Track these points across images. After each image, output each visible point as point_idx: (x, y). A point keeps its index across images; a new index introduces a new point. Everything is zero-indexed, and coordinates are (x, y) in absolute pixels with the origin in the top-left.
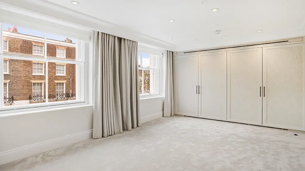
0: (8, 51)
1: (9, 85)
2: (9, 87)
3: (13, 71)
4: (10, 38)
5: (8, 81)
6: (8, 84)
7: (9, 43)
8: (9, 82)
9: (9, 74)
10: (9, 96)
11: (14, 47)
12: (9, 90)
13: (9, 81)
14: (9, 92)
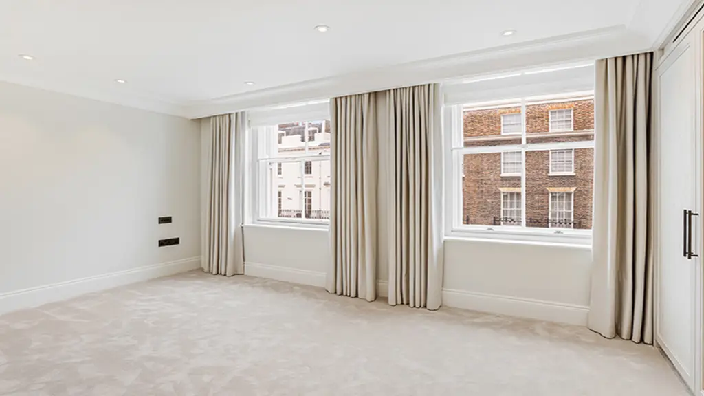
0: (572, 130)
1: (575, 196)
2: (574, 200)
3: (581, 168)
4: (576, 103)
5: (573, 189)
6: (573, 195)
7: (574, 113)
8: (576, 190)
9: (574, 174)
10: (574, 218)
11: (584, 120)
12: (574, 207)
13: (575, 188)
14: (574, 211)
